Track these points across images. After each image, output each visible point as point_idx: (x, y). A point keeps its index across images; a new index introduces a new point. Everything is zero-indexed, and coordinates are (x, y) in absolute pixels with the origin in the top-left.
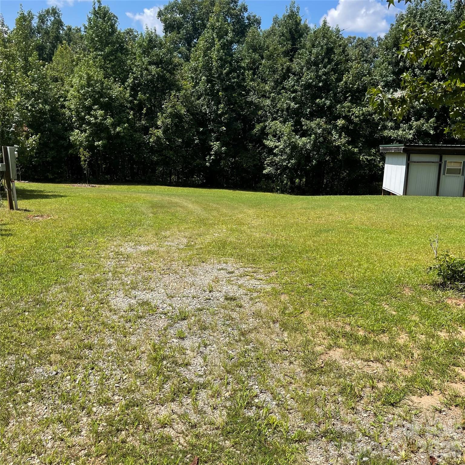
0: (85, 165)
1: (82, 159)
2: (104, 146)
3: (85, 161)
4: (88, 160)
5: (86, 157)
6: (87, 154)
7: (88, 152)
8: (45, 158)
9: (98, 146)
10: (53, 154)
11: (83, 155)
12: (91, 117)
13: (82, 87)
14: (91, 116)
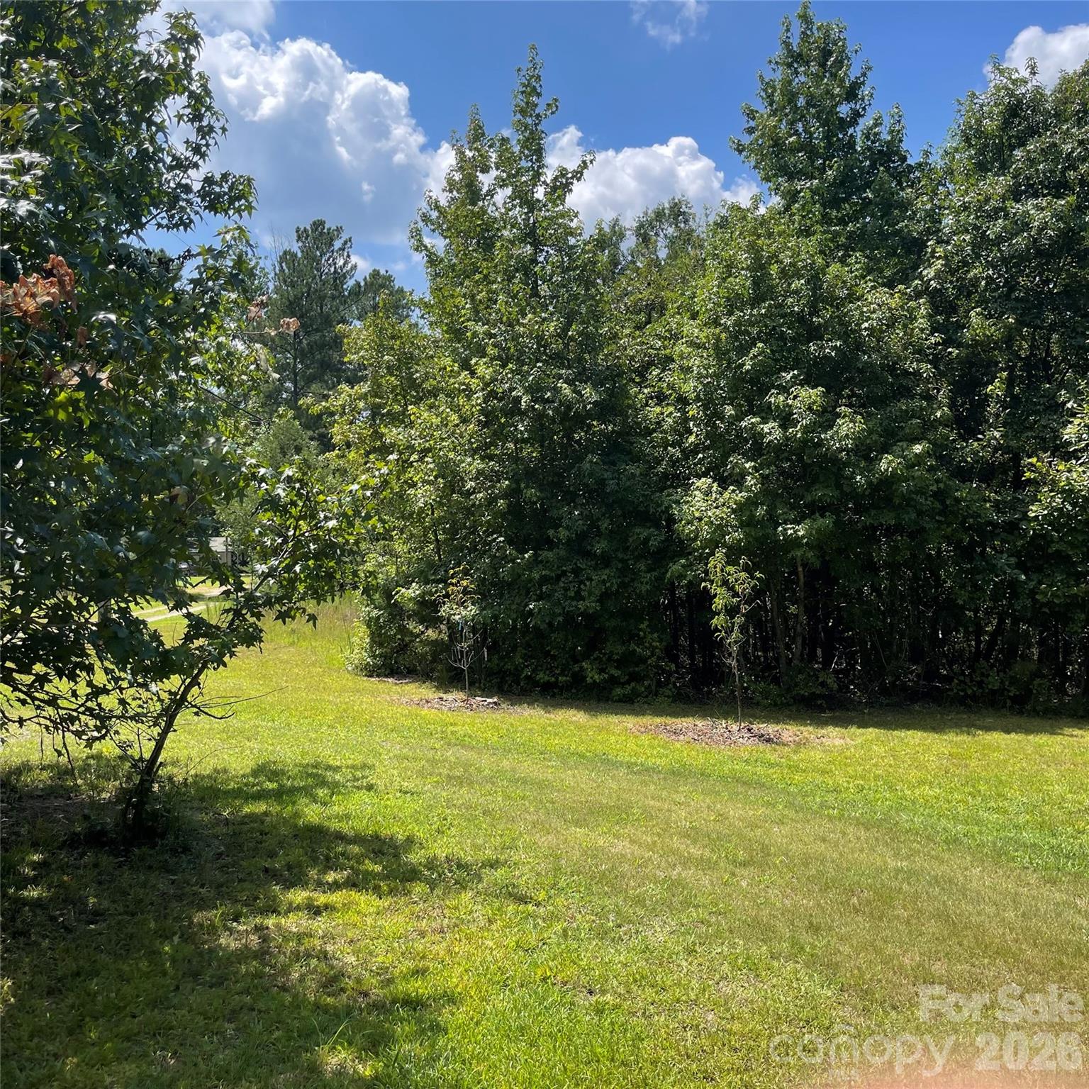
0: (729, 631)
1: (718, 603)
2: (819, 543)
3: (732, 611)
4: (744, 608)
5: (736, 595)
6: (743, 581)
7: (746, 569)
8: (572, 599)
9: (795, 542)
10: (604, 582)
11: (725, 583)
12: (765, 421)
13: (733, 303)
14: (766, 413)
